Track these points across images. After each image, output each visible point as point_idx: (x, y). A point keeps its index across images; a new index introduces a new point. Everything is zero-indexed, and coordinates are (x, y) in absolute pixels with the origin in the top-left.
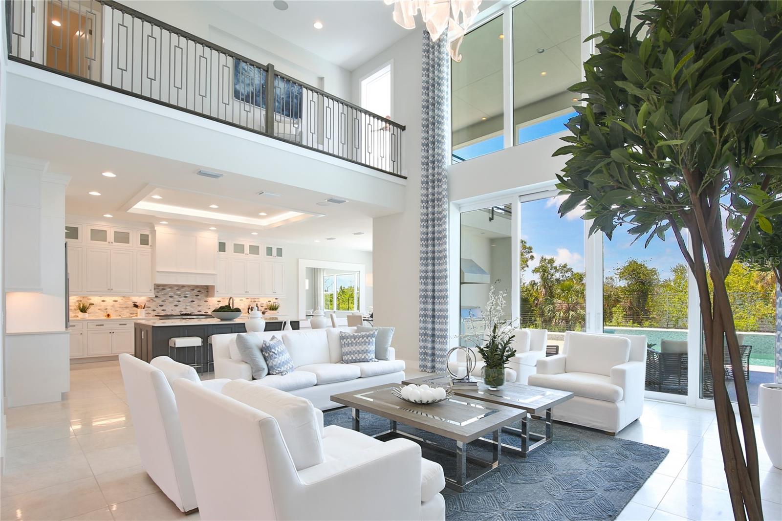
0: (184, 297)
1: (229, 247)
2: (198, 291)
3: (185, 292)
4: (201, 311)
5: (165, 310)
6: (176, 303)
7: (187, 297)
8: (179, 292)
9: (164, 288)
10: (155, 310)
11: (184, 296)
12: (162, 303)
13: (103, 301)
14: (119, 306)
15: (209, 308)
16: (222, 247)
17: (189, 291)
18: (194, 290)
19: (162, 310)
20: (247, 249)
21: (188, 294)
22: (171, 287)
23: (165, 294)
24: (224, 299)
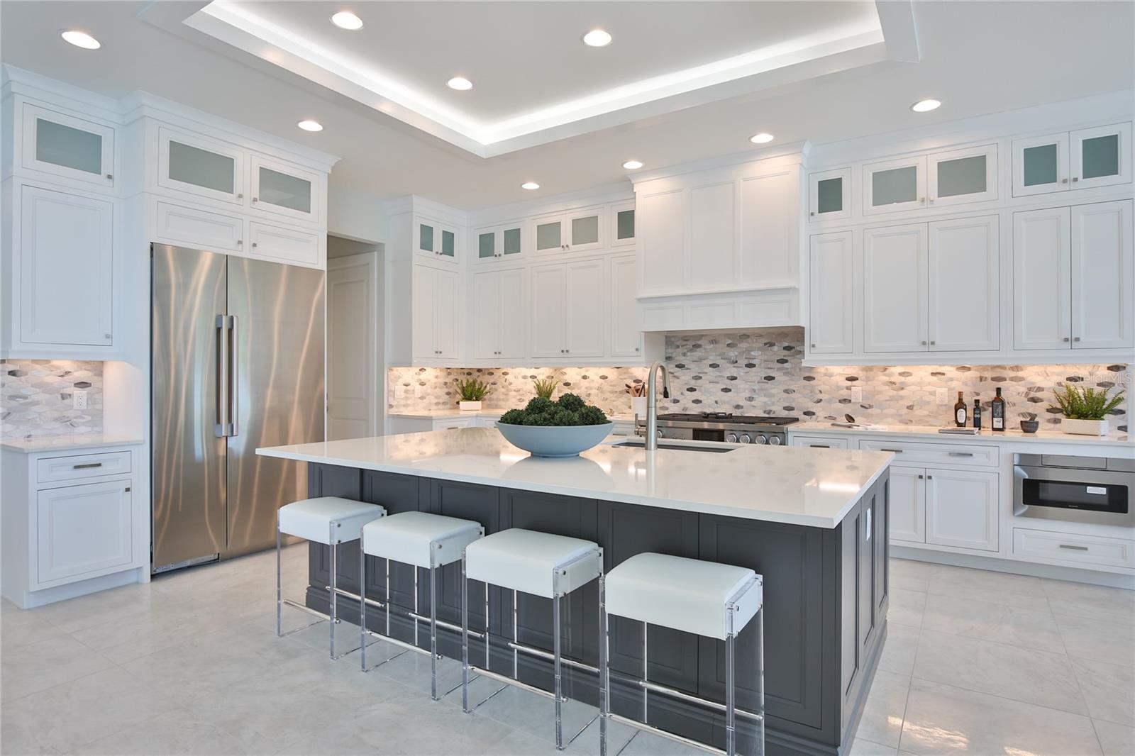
0: (747, 366)
1: (857, 191)
2: (785, 348)
3: (749, 350)
4: (792, 409)
5: (700, 402)
6: (728, 384)
7: (753, 366)
8: (732, 354)
9: (699, 342)
10: (678, 401)
11: (746, 362)
12: (693, 383)
13: (585, 377)
14: (610, 388)
15: (820, 401)
16: (830, 195)
17: (759, 349)
18: (772, 345)
19: (694, 401)
20: (928, 180)
21: (757, 356)
22: (714, 337)
23: (700, 360)
24: (868, 369)
